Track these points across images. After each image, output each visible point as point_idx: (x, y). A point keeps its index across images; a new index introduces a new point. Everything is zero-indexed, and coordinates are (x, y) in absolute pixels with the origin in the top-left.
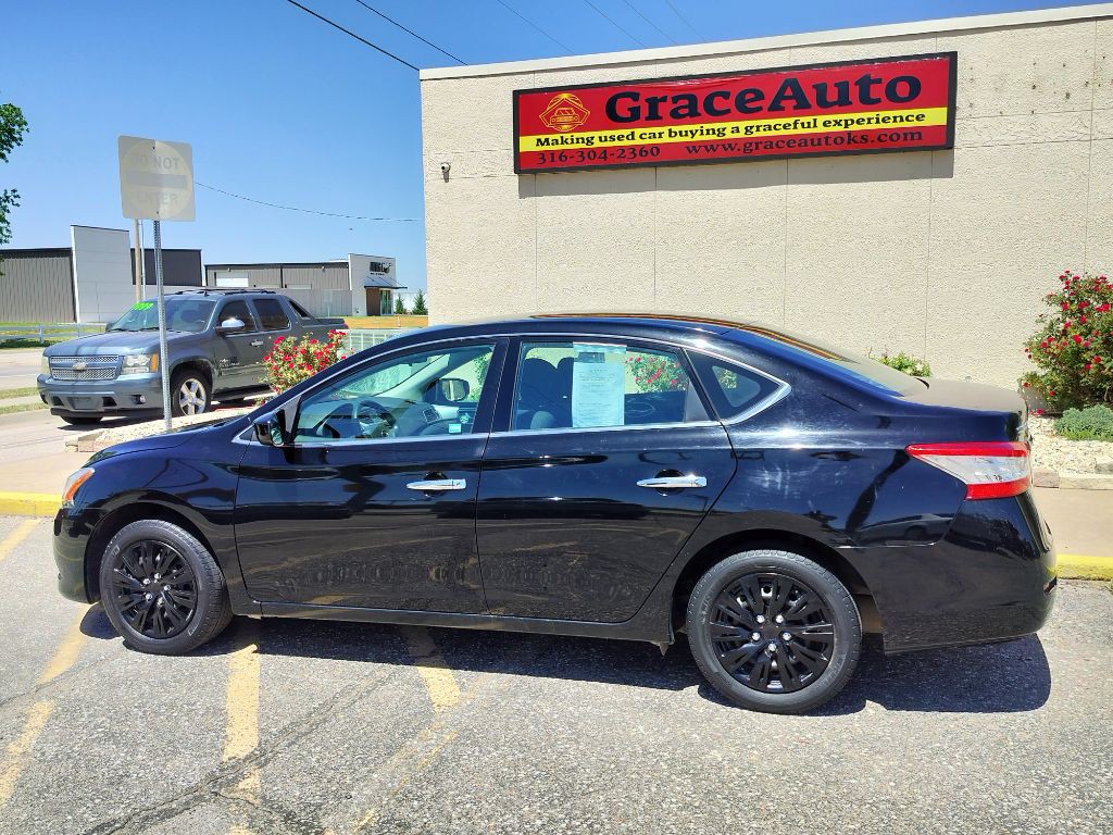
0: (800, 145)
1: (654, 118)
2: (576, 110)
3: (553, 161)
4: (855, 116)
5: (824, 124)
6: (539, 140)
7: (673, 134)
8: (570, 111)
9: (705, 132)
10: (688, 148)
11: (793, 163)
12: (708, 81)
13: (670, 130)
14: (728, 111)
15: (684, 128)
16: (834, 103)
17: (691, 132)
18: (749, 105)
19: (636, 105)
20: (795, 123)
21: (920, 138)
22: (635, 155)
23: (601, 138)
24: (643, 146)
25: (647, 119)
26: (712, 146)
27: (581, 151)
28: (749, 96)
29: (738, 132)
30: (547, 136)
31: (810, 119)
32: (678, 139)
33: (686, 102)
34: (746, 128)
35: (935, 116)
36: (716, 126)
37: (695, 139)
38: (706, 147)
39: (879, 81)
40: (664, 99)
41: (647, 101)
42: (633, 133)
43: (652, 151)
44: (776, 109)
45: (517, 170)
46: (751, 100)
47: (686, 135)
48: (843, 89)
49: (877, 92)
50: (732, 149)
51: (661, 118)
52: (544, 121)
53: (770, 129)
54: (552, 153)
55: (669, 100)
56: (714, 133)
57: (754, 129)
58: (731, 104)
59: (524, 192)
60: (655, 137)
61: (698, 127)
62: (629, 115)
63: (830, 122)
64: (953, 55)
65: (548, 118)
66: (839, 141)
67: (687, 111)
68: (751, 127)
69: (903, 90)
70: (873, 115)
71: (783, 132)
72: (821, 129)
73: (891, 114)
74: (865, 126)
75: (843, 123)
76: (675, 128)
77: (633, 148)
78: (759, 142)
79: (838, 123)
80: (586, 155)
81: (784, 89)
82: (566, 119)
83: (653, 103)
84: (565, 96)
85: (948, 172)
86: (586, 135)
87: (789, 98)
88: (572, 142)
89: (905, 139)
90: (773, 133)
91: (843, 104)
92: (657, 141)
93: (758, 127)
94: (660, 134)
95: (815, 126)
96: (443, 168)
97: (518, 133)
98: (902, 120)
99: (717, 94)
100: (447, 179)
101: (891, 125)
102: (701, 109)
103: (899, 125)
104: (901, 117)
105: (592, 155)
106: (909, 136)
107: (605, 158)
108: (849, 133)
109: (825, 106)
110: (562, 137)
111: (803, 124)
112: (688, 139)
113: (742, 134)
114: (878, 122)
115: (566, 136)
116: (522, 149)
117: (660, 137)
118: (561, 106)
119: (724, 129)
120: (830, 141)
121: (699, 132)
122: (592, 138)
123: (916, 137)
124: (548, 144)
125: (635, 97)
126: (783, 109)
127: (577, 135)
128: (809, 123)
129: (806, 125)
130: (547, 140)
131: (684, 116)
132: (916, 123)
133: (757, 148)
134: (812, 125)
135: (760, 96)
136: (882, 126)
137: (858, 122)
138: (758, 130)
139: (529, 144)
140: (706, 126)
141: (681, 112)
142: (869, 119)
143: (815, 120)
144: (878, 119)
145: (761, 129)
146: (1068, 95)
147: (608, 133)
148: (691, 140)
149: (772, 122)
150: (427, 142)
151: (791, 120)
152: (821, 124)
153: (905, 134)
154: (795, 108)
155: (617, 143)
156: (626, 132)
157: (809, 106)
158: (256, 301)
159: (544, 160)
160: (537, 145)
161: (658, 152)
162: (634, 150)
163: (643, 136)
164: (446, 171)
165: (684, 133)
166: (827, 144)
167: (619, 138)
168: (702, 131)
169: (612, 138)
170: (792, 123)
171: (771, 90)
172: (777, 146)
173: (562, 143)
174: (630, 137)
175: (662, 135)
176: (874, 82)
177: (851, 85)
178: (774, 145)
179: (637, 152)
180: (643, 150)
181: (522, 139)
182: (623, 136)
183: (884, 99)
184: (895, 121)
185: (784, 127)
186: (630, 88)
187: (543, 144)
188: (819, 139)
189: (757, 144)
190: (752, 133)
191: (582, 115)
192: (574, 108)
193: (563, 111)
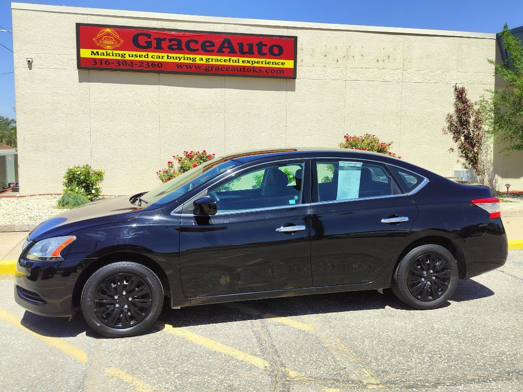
0: (232, 70)
1: (159, 49)
2: (115, 39)
3: (101, 64)
4: (256, 60)
5: (243, 62)
6: (92, 52)
7: (169, 58)
8: (112, 39)
9: (186, 59)
10: (177, 65)
11: (227, 78)
12: (187, 34)
13: (168, 56)
14: (198, 50)
15: (175, 55)
16: (247, 53)
17: (179, 57)
18: (207, 48)
19: (149, 40)
20: (230, 60)
22: (149, 66)
23: (129, 55)
24: (154, 62)
25: (155, 48)
26: (190, 66)
27: (118, 61)
28: (207, 44)
29: (202, 60)
30: (98, 50)
31: (236, 58)
32: (172, 60)
33: (176, 43)
34: (206, 59)
35: (289, 64)
36: (192, 56)
37: (181, 61)
39: (266, 45)
40: (165, 40)
41: (155, 39)
42: (148, 54)
43: (158, 65)
44: (220, 52)
45: (79, 67)
46: (208, 46)
47: (176, 59)
50: (200, 69)
51: (163, 49)
52: (96, 42)
53: (218, 61)
54: (101, 60)
55: (167, 40)
56: (190, 60)
57: (210, 60)
58: (199, 46)
59: (82, 79)
60: (160, 58)
61: (182, 55)
62: (145, 45)
63: (245, 61)
64: (296, 38)
65: (98, 40)
66: (249, 70)
67: (176, 47)
68: (209, 59)
69: (276, 50)
70: (263, 60)
71: (224, 63)
72: (241, 64)
73: (271, 60)
74: (260, 65)
75: (251, 62)
76: (171, 55)
77: (148, 62)
78: (213, 66)
79: (248, 62)
80: (121, 63)
81: (224, 43)
82: (109, 42)
83: (159, 41)
84: (108, 30)
85: (293, 89)
86: (121, 52)
87: (226, 47)
88: (113, 55)
90: (219, 63)
91: (249, 53)
92: (161, 60)
93: (212, 59)
94: (162, 57)
97: (79, 47)
98: (276, 64)
99: (192, 41)
100: (30, 68)
101: (271, 66)
102: (183, 47)
103: (274, 66)
104: (275, 63)
105: (124, 63)
107: (132, 66)
108: (254, 67)
109: (243, 54)
110: (107, 52)
111: (233, 60)
112: (177, 61)
113: (204, 62)
114: (266, 64)
115: (109, 52)
116: (82, 55)
117: (163, 58)
118: (105, 35)
119: (195, 58)
121: (183, 58)
122: (125, 54)
123: (282, 72)
124: (98, 55)
125: (149, 36)
126: (224, 52)
127: (115, 52)
128: (236, 60)
129: (234, 61)
130: (97, 52)
131: (176, 49)
132: (281, 66)
133: (212, 69)
134: (237, 61)
135: (213, 45)
136: (267, 65)
138: (212, 61)
139: (86, 53)
140: (187, 56)
141: (174, 47)
142: (262, 62)
143: (238, 59)
144: (266, 62)
145: (214, 60)
146: (337, 61)
147: (134, 53)
148: (179, 62)
149: (219, 58)
151: (228, 58)
152: (241, 61)
153: (277, 71)
154: (229, 52)
155: (139, 59)
156: (144, 54)
157: (236, 53)
159: (96, 63)
160: (92, 54)
161: (162, 66)
162: (148, 63)
163: (153, 57)
164: (30, 64)
165: (175, 58)
166: (244, 71)
167: (140, 56)
168: (184, 58)
169: (136, 56)
170: (228, 59)
171: (218, 42)
172: (221, 70)
173: (107, 55)
174: (146, 56)
175: (163, 57)
176: (264, 45)
177: (254, 45)
178: (220, 69)
179: (150, 64)
180: (153, 64)
181: (82, 50)
182: (142, 56)
183: (268, 54)
184: (273, 64)
185: (224, 61)
186: (145, 31)
187: (95, 55)
188: (241, 69)
189: (211, 67)
190: (209, 62)
191: (119, 42)
192: (114, 37)
193: (107, 38)
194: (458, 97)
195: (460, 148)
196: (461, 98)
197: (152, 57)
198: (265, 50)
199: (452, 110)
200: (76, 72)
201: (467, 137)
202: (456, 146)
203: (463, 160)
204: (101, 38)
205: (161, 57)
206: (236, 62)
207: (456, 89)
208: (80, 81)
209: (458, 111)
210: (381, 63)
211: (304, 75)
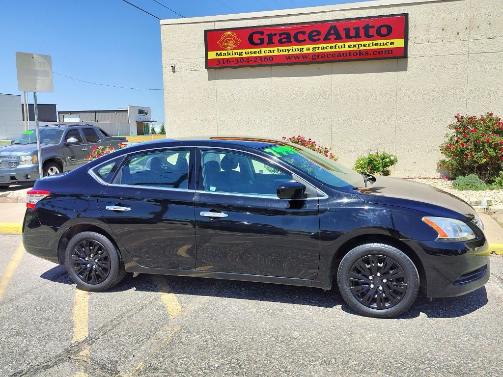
0: (338, 56)
1: (271, 43)
2: (234, 39)
3: (224, 63)
4: (363, 43)
5: (349, 46)
6: (217, 53)
7: (279, 51)
8: (231, 40)
9: (294, 50)
10: (286, 57)
11: (334, 64)
12: (295, 26)
13: (278, 49)
14: (305, 40)
15: (284, 48)
16: (352, 38)
17: (288, 50)
18: (314, 38)
19: (262, 37)
20: (335, 46)
21: (392, 53)
22: (262, 61)
23: (245, 53)
24: (266, 56)
25: (268, 44)
26: (297, 57)
27: (237, 59)
28: (314, 34)
29: (309, 50)
30: (221, 51)
31: (342, 44)
32: (282, 53)
33: (285, 36)
34: (313, 48)
35: (399, 43)
36: (299, 47)
37: (289, 53)
38: (294, 57)
39: (373, 27)
40: (275, 35)
41: (267, 35)
42: (261, 50)
43: (270, 59)
44: (326, 40)
45: (207, 67)
46: (314, 36)
47: (285, 51)
48: (357, 30)
49: (372, 32)
50: (307, 58)
51: (274, 43)
52: (219, 45)
53: (324, 49)
54: (223, 59)
55: (278, 34)
56: (298, 50)
58: (306, 37)
59: (210, 78)
60: (271, 52)
61: (290, 48)
62: (259, 42)
63: (351, 46)
64: (406, 15)
65: (221, 43)
66: (355, 54)
67: (285, 40)
68: (315, 48)
69: (384, 31)
70: (370, 42)
71: (330, 50)
72: (347, 49)
73: (379, 42)
74: (367, 48)
75: (357, 46)
76: (280, 48)
77: (261, 57)
78: (319, 54)
79: (355, 46)
80: (239, 60)
81: (330, 30)
82: (230, 44)
83: (270, 36)
84: (229, 33)
85: (405, 69)
86: (239, 51)
87: (332, 34)
88: (233, 55)
89: (385, 53)
90: (325, 50)
91: (357, 37)
92: (272, 54)
95: (344, 47)
96: (172, 66)
97: (207, 50)
98: (384, 45)
99: (300, 32)
100: (174, 72)
101: (379, 47)
102: (292, 39)
103: (382, 47)
104: (383, 43)
105: (242, 61)
106: (387, 53)
107: (248, 62)
108: (360, 51)
109: (349, 38)
110: (228, 52)
111: (339, 46)
112: (286, 53)
113: (311, 51)
114: (373, 45)
115: (229, 52)
116: (209, 58)
117: (274, 52)
118: (227, 38)
119: (303, 49)
120: (352, 54)
121: (291, 50)
122: (242, 53)
123: (390, 52)
124: (221, 55)
125: (262, 33)
126: (330, 39)
127: (235, 51)
130: (221, 53)
131: (285, 42)
132: (390, 46)
133: (318, 57)
134: (343, 47)
135: (319, 33)
136: (375, 47)
137: (364, 45)
138: (318, 49)
139: (212, 55)
140: (295, 47)
141: (283, 41)
142: (369, 44)
143: (344, 45)
144: (373, 44)
145: (320, 48)
146: (458, 33)
147: (249, 50)
149: (325, 45)
150: (164, 54)
151: (333, 45)
152: (347, 46)
153: (385, 51)
154: (335, 39)
155: (253, 55)
156: (258, 50)
157: (342, 38)
158: (83, 129)
159: (220, 63)
160: (216, 56)
161: (273, 59)
163: (266, 52)
164: (173, 68)
166: (350, 56)
167: (254, 53)
168: (293, 49)
169: (251, 53)
170: (334, 46)
171: (324, 30)
173: (228, 55)
174: (260, 52)
176: (371, 27)
177: (361, 29)
178: (326, 56)
179: (263, 59)
180: (266, 58)
181: (209, 53)
182: (256, 52)
183: (376, 35)
185: (330, 48)
186: (259, 29)
187: (219, 55)
188: (346, 54)
189: (318, 55)
190: (316, 50)
191: (237, 42)
193: (228, 40)
200: (205, 72)
204: (223, 40)
205: (272, 51)
211: (417, 53)
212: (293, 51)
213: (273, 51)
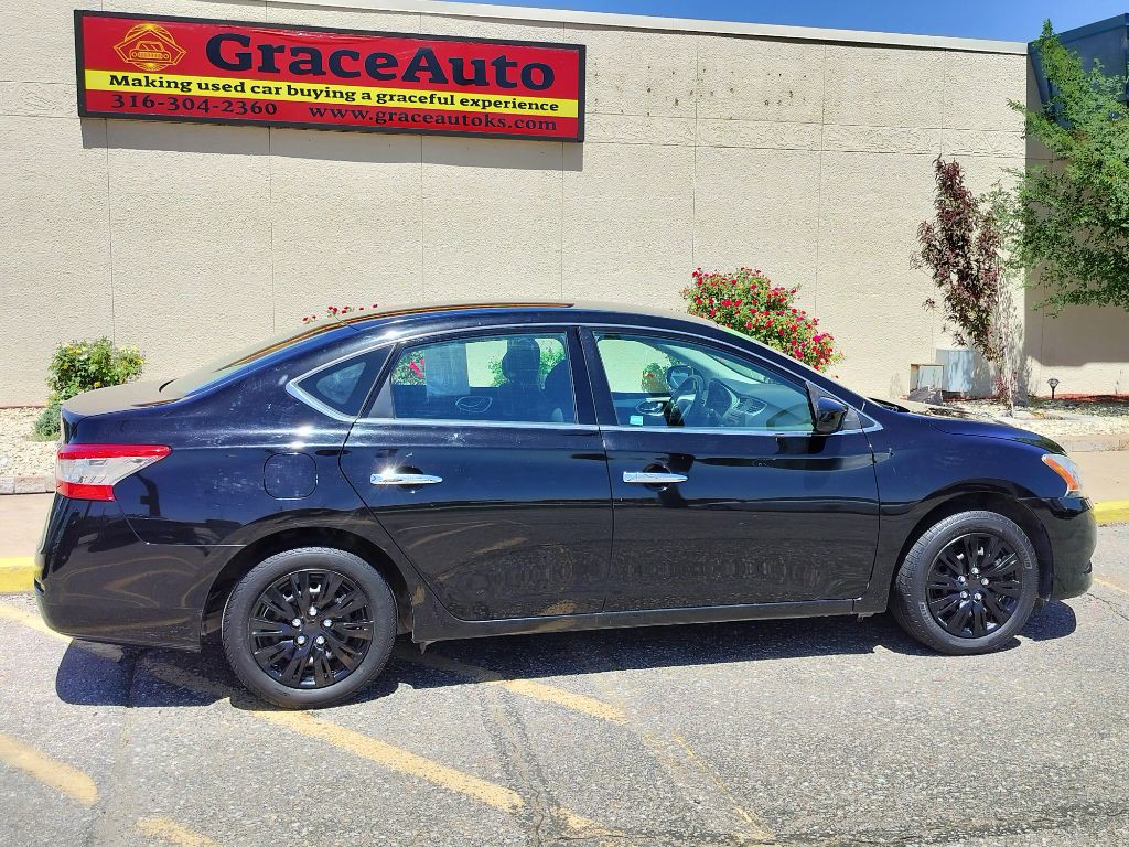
0: (437, 121)
1: (268, 70)
2: (167, 47)
3: (134, 105)
4: (493, 98)
5: (462, 102)
6: (114, 77)
7: (293, 92)
8: (157, 46)
9: (331, 94)
10: (311, 110)
11: (427, 140)
12: (334, 36)
13: (289, 87)
14: (358, 74)
15: (306, 86)
16: (470, 82)
17: (315, 91)
18: (381, 71)
19: (246, 50)
20: (432, 97)
21: (554, 128)
22: (245, 111)
23: (199, 85)
24: (257, 101)
26: (340, 111)
27: (173, 98)
28: (380, 61)
29: (369, 98)
30: (126, 74)
31: (447, 95)
32: (299, 98)
33: (308, 57)
34: (378, 96)
35: (567, 108)
36: (345, 89)
37: (319, 101)
39: (514, 65)
40: (281, 50)
41: (259, 47)
42: (242, 84)
43: (267, 109)
44: (410, 80)
45: (83, 113)
46: (381, 66)
47: (309, 95)
50: (363, 117)
51: (278, 71)
52: (121, 54)
53: (405, 100)
54: (134, 96)
55: (288, 51)
56: (342, 96)
57: (388, 98)
58: (360, 66)
59: (90, 140)
60: (270, 92)
61: (322, 87)
62: (236, 61)
63: (467, 101)
64: (582, 48)
65: (126, 50)
66: (477, 122)
67: (309, 67)
68: (384, 95)
69: (537, 77)
70: (509, 98)
71: (418, 105)
72: (458, 107)
73: (527, 100)
74: (502, 110)
75: (480, 103)
76: (296, 85)
77: (243, 102)
78: (393, 112)
79: (475, 103)
80: (180, 103)
81: (417, 60)
82: (151, 55)
83: (268, 52)
84: (149, 27)
85: (579, 168)
86: (180, 79)
87: (424, 69)
88: (161, 86)
90: (408, 105)
91: (477, 83)
92: (273, 97)
93: (391, 96)
95: (452, 103)
97: (82, 64)
98: (537, 108)
99: (345, 53)
101: (527, 112)
102: (326, 67)
103: (533, 112)
104: (537, 105)
105: (189, 104)
106: (544, 126)
107: (207, 110)
108: (487, 115)
109: (463, 84)
110: (147, 78)
111: (439, 99)
112: (311, 99)
113: (373, 102)
114: (514, 107)
115: (152, 77)
116: (90, 86)
117: (277, 93)
119: (353, 94)
120: (468, 121)
121: (324, 94)
123: (551, 126)
124: (127, 84)
125: (245, 41)
126: (418, 80)
127: (166, 77)
128: (446, 99)
129: (443, 101)
130: (125, 78)
131: (307, 72)
132: (550, 113)
133: (391, 119)
134: (449, 101)
135: (393, 63)
136: (518, 111)
138: (391, 100)
139: (98, 80)
140: (333, 88)
141: (303, 67)
142: (506, 103)
143: (452, 97)
144: (514, 103)
145: (395, 98)
146: (677, 101)
147: (211, 80)
148: (315, 101)
149: (407, 93)
151: (427, 94)
152: (458, 101)
153: (540, 123)
154: (431, 81)
155: (221, 94)
156: (234, 82)
157: (446, 81)
159: (123, 104)
160: (112, 83)
161: (275, 109)
162: (245, 104)
163: (256, 89)
165: (306, 93)
166: (465, 123)
167: (224, 88)
168: (328, 92)
169: (216, 87)
170: (428, 96)
171: (405, 57)
172: (413, 120)
173: (147, 85)
174: (239, 88)
175: (281, 91)
176: (510, 65)
177: (488, 65)
178: (410, 119)
179: (248, 108)
180: (256, 106)
181: (89, 74)
182: (230, 86)
183: (520, 84)
184: (530, 108)
185: (420, 100)
186: (237, 30)
187: (119, 83)
188: (457, 118)
189: (391, 115)
190: (385, 102)
191: (174, 53)
192: (163, 44)
193: (149, 46)
194: (944, 184)
195: (949, 299)
196: (951, 187)
197: (253, 89)
198: (513, 75)
199: (931, 215)
200: (76, 124)
201: (963, 276)
202: (939, 294)
203: (956, 326)
204: (133, 45)
205: (274, 91)
206: (446, 103)
207: (939, 167)
208: (87, 145)
209: (945, 215)
210: (774, 107)
211: (601, 133)
212: (328, 96)
213: (277, 89)
